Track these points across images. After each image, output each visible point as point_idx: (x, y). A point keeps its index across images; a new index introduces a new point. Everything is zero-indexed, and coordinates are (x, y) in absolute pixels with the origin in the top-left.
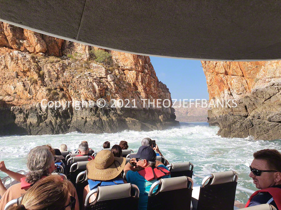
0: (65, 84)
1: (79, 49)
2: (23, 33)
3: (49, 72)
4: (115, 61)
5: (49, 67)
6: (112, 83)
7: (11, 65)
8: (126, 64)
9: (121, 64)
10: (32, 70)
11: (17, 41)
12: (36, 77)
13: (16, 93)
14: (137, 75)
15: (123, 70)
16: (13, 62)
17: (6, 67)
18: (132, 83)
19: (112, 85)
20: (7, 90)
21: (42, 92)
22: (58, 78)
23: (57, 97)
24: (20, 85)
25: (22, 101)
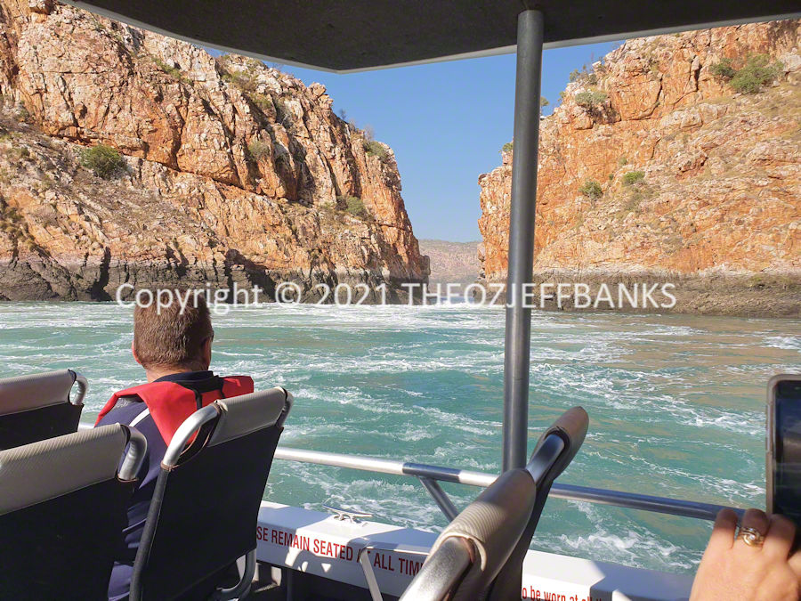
0: (326, 245)
1: (323, 192)
2: (257, 168)
3: (304, 228)
4: (368, 211)
5: (302, 222)
6: (376, 246)
7: (253, 215)
8: (384, 218)
9: (378, 217)
10: (284, 224)
11: (252, 180)
12: (289, 233)
13: (266, 253)
14: (399, 234)
15: (381, 226)
16: (256, 212)
17: (246, 216)
18: (391, 243)
19: (377, 248)
20: (254, 247)
21: (301, 254)
22: (316, 237)
23: (317, 260)
24: (271, 243)
25: (277, 264)
